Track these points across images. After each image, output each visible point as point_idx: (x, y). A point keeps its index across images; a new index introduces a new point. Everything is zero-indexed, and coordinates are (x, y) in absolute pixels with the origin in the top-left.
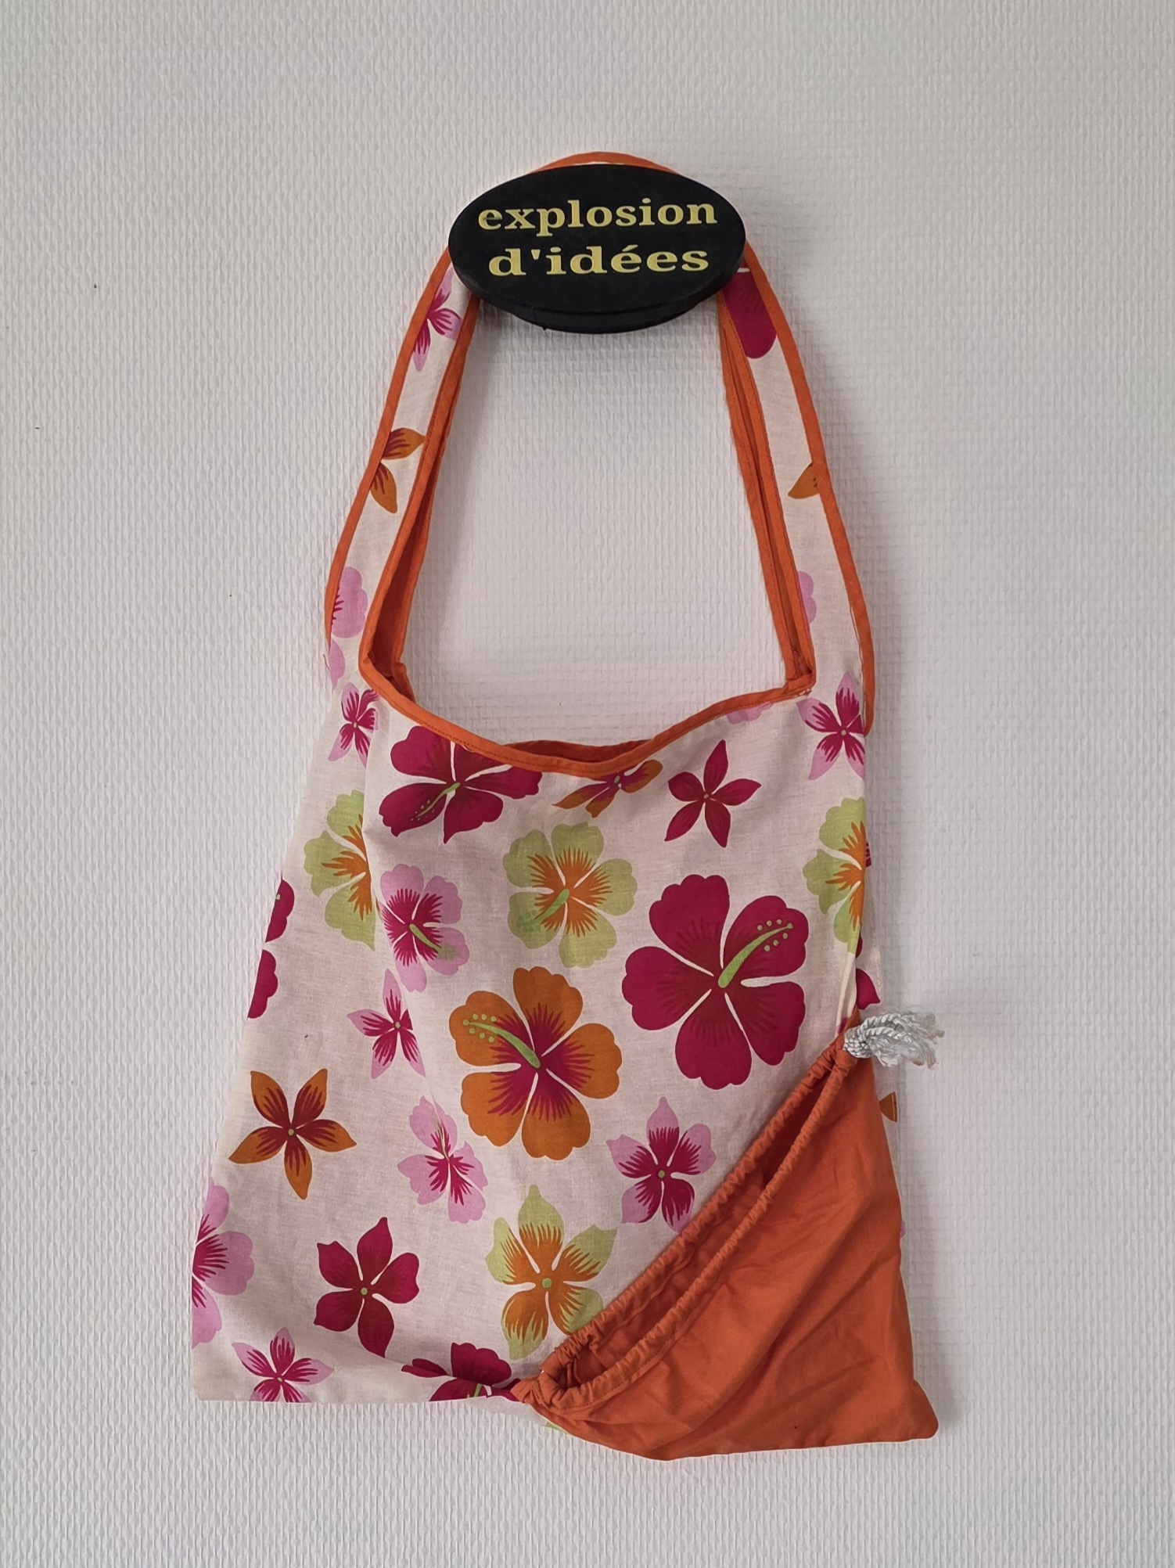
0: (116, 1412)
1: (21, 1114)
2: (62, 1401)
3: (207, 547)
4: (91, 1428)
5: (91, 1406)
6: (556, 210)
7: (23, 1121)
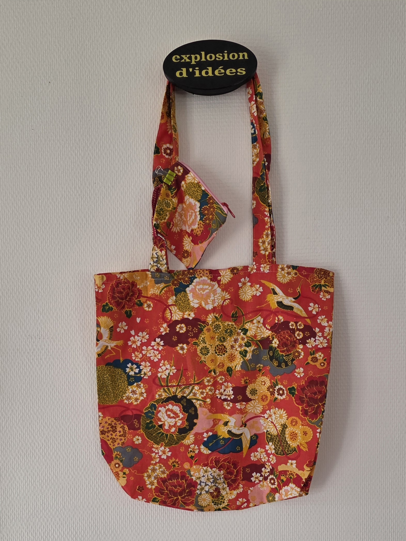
0: (69, 438)
1: (36, 348)
2: (52, 435)
3: (87, 168)
4: (61, 443)
5: (61, 436)
6: (197, 55)
7: (37, 350)
